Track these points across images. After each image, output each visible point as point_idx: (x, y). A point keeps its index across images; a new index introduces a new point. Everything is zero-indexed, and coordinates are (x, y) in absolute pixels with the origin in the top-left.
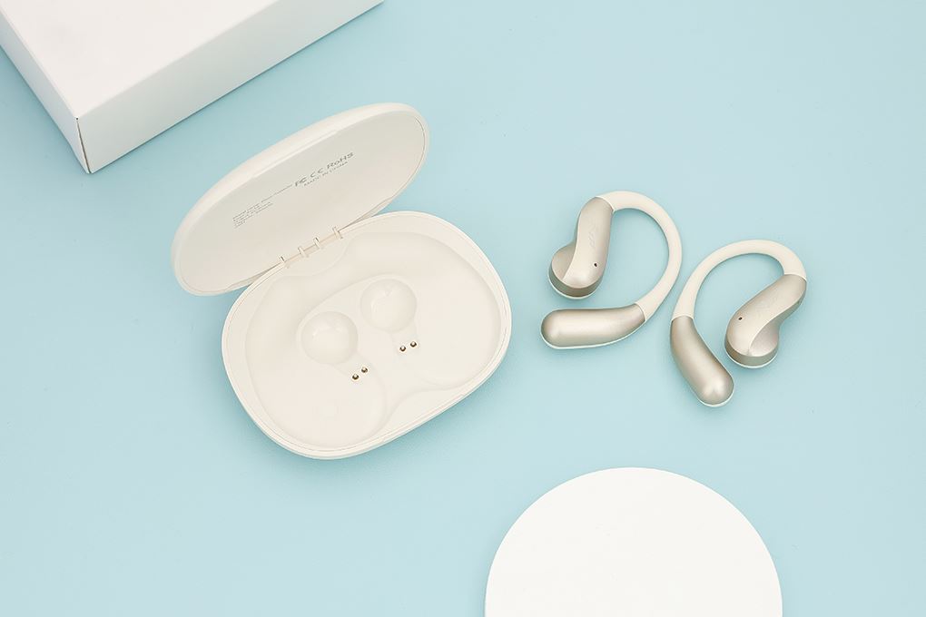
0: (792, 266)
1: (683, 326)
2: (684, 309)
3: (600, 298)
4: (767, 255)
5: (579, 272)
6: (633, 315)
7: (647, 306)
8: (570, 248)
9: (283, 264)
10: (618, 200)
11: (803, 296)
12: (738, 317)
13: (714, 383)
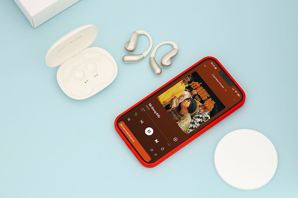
0: (176, 47)
1: (152, 59)
2: (153, 55)
3: (135, 53)
4: (170, 44)
5: (131, 47)
6: (141, 56)
7: (145, 54)
8: (129, 42)
9: (68, 60)
10: (139, 32)
11: (177, 53)
12: (163, 57)
13: (158, 71)
